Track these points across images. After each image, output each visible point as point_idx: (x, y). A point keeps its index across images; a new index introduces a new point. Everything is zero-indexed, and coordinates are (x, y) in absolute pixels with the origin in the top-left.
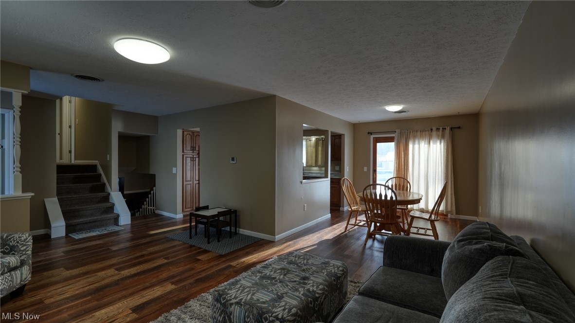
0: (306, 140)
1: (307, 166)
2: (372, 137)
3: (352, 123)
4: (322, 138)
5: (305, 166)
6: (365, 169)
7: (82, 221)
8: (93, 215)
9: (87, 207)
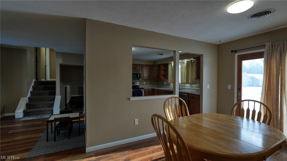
0: (181, 63)
1: (181, 83)
2: (236, 55)
3: (215, 45)
4: (191, 61)
5: (180, 83)
6: (229, 87)
7: (32, 111)
8: (43, 107)
9: (40, 103)
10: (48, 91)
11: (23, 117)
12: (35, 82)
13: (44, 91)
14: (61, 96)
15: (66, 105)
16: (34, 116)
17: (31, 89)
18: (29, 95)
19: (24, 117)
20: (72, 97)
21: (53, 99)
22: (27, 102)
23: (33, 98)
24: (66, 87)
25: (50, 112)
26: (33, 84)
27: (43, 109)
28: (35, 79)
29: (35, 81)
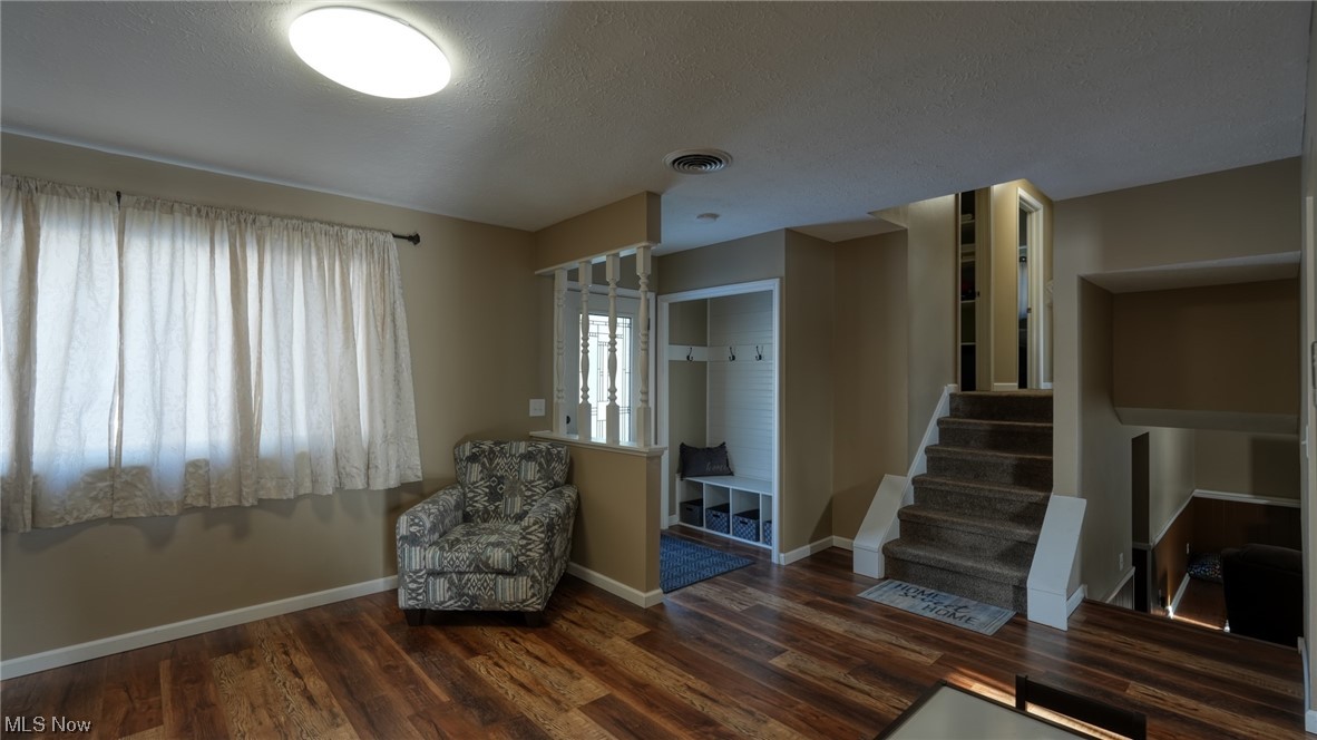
7: (920, 558)
8: (974, 551)
9: (960, 520)
10: (1009, 458)
11: (883, 576)
12: (952, 396)
13: (990, 453)
14: (1085, 501)
15: (1139, 558)
16: (928, 591)
17: (930, 436)
18: (919, 465)
19: (885, 578)
20: (1195, 500)
21: (1034, 516)
22: (904, 501)
23: (933, 487)
24: (1148, 434)
25: (1009, 594)
26: (942, 409)
27: (970, 563)
28: (956, 383)
29: (952, 391)
